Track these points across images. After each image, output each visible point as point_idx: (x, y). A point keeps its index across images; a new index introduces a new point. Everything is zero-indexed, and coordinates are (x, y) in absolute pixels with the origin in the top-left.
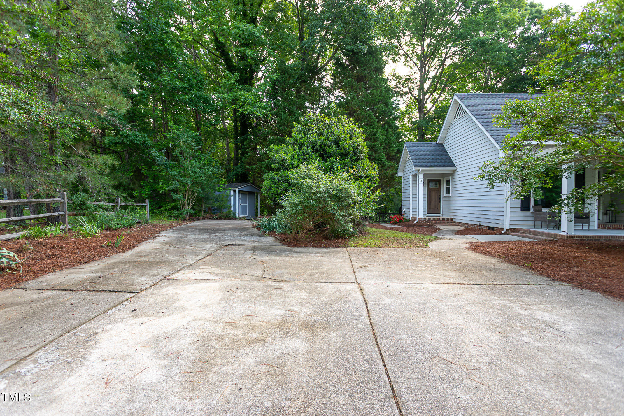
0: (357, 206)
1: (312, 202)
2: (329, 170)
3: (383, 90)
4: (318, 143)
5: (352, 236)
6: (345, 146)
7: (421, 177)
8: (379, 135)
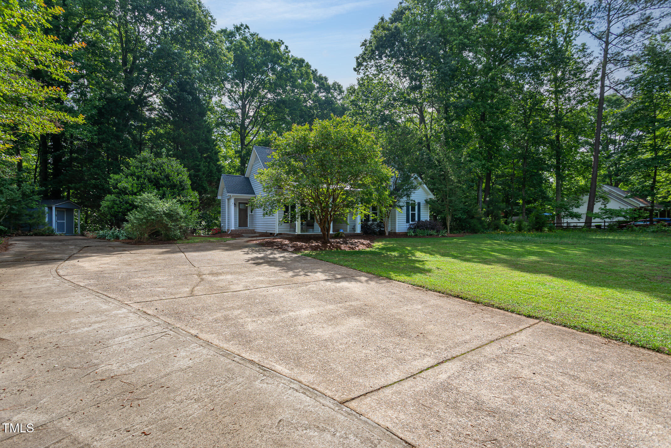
0: (183, 220)
1: (153, 217)
2: (163, 196)
3: (206, 130)
4: (153, 177)
5: (180, 239)
6: (174, 180)
7: (232, 201)
8: (202, 167)
